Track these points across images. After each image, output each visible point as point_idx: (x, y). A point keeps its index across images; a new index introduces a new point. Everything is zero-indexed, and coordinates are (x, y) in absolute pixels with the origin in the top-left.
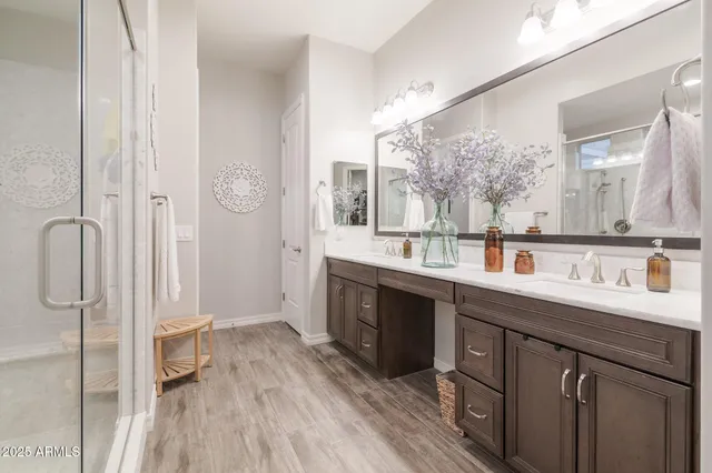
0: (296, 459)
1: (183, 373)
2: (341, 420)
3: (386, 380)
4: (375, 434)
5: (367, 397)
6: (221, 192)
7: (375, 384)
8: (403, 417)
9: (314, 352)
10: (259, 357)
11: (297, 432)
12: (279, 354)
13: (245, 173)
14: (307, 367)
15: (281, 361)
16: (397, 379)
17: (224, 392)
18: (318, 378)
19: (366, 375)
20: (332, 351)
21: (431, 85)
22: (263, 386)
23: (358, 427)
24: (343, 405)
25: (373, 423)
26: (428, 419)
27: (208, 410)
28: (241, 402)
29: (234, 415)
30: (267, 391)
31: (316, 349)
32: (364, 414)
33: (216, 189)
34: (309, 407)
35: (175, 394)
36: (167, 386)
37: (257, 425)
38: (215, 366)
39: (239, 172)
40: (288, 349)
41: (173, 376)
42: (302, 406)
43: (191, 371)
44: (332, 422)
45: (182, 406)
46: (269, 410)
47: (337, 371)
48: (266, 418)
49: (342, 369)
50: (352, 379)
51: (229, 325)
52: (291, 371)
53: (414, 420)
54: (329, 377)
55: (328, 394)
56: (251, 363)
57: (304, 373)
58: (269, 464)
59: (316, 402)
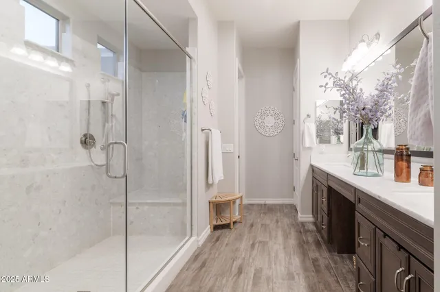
0: (251, 283)
1: (224, 222)
2: (289, 270)
3: (336, 254)
4: (304, 284)
5: (315, 261)
6: (258, 125)
7: (326, 254)
8: (331, 280)
9: (300, 226)
10: (268, 222)
11: (261, 268)
12: (279, 223)
13: (272, 112)
14: (290, 233)
15: (277, 227)
16: (344, 255)
17: (240, 238)
18: (293, 241)
19: (324, 247)
20: (312, 227)
21: (378, 35)
22: (260, 239)
23: (296, 277)
24: (296, 261)
25: (307, 277)
26: (349, 287)
27: (227, 244)
28: (244, 245)
29: (237, 250)
30: (260, 242)
31: (303, 224)
32: (306, 270)
33: (256, 123)
34: (276, 256)
35: (218, 232)
36: (216, 228)
37: (244, 258)
38: (244, 222)
39: (268, 112)
40: (286, 221)
41: (219, 223)
42: (273, 255)
43: (228, 222)
44: (283, 269)
45: (218, 239)
46: (255, 252)
47: (307, 240)
48: (250, 256)
49: (310, 239)
50: (313, 247)
51: (263, 202)
52: (280, 233)
53: (337, 285)
54: (300, 243)
55: (292, 252)
56: (262, 225)
57: (286, 237)
58: (237, 280)
59: (282, 255)
